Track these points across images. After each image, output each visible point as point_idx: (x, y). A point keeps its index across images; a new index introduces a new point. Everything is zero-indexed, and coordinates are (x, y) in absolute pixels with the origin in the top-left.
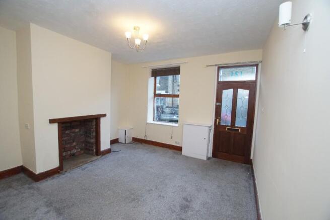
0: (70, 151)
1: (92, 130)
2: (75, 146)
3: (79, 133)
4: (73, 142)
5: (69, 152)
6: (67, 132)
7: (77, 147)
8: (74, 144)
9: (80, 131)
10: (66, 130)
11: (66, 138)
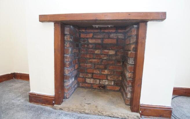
0: (100, 80)
1: (130, 52)
2: (107, 75)
3: (114, 58)
4: (105, 68)
5: (98, 81)
6: (97, 52)
7: (109, 78)
8: (106, 72)
9: (116, 55)
10: (97, 49)
11: (94, 60)
